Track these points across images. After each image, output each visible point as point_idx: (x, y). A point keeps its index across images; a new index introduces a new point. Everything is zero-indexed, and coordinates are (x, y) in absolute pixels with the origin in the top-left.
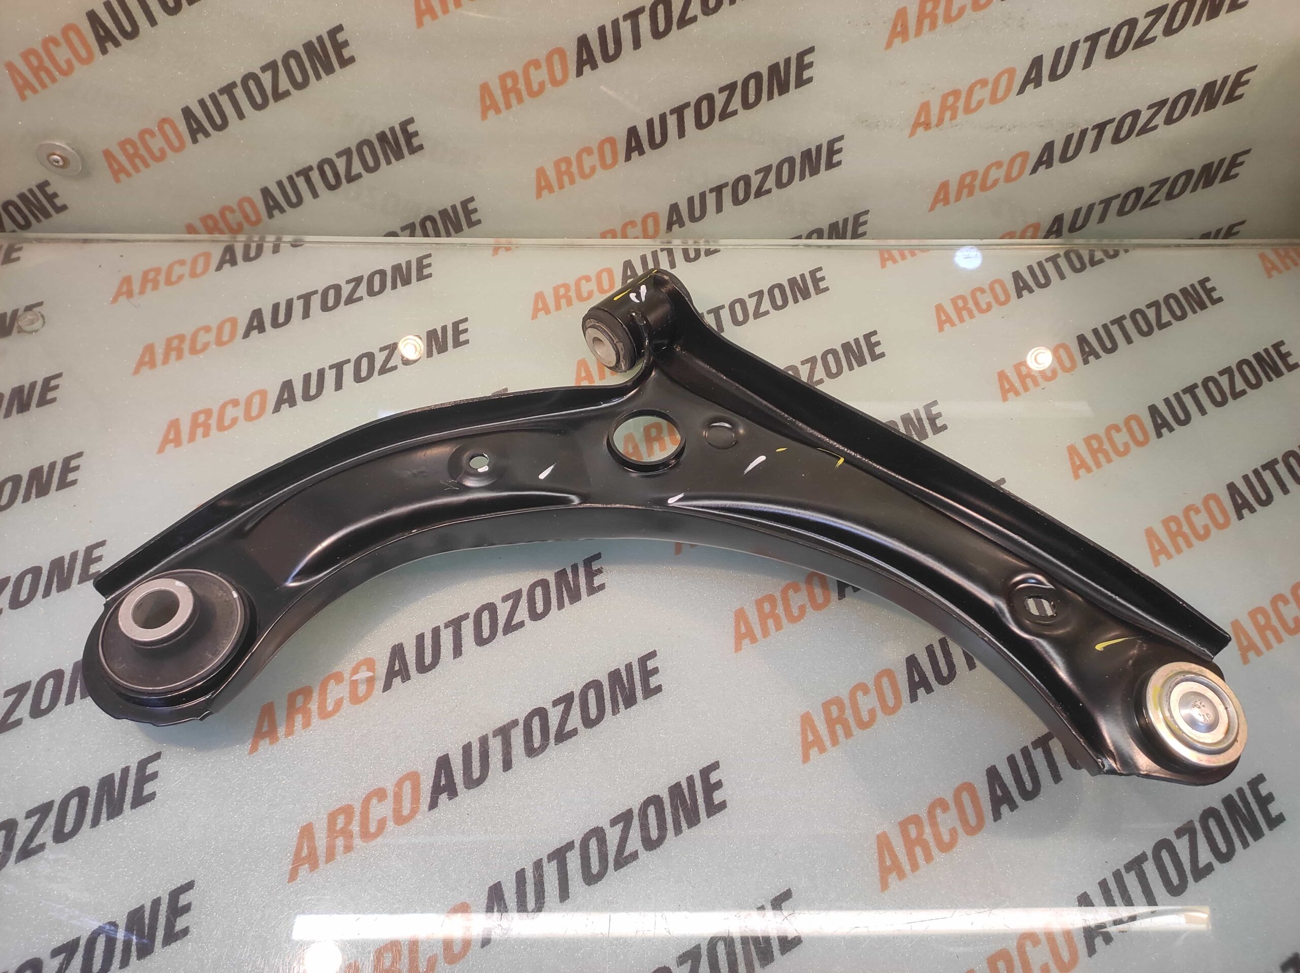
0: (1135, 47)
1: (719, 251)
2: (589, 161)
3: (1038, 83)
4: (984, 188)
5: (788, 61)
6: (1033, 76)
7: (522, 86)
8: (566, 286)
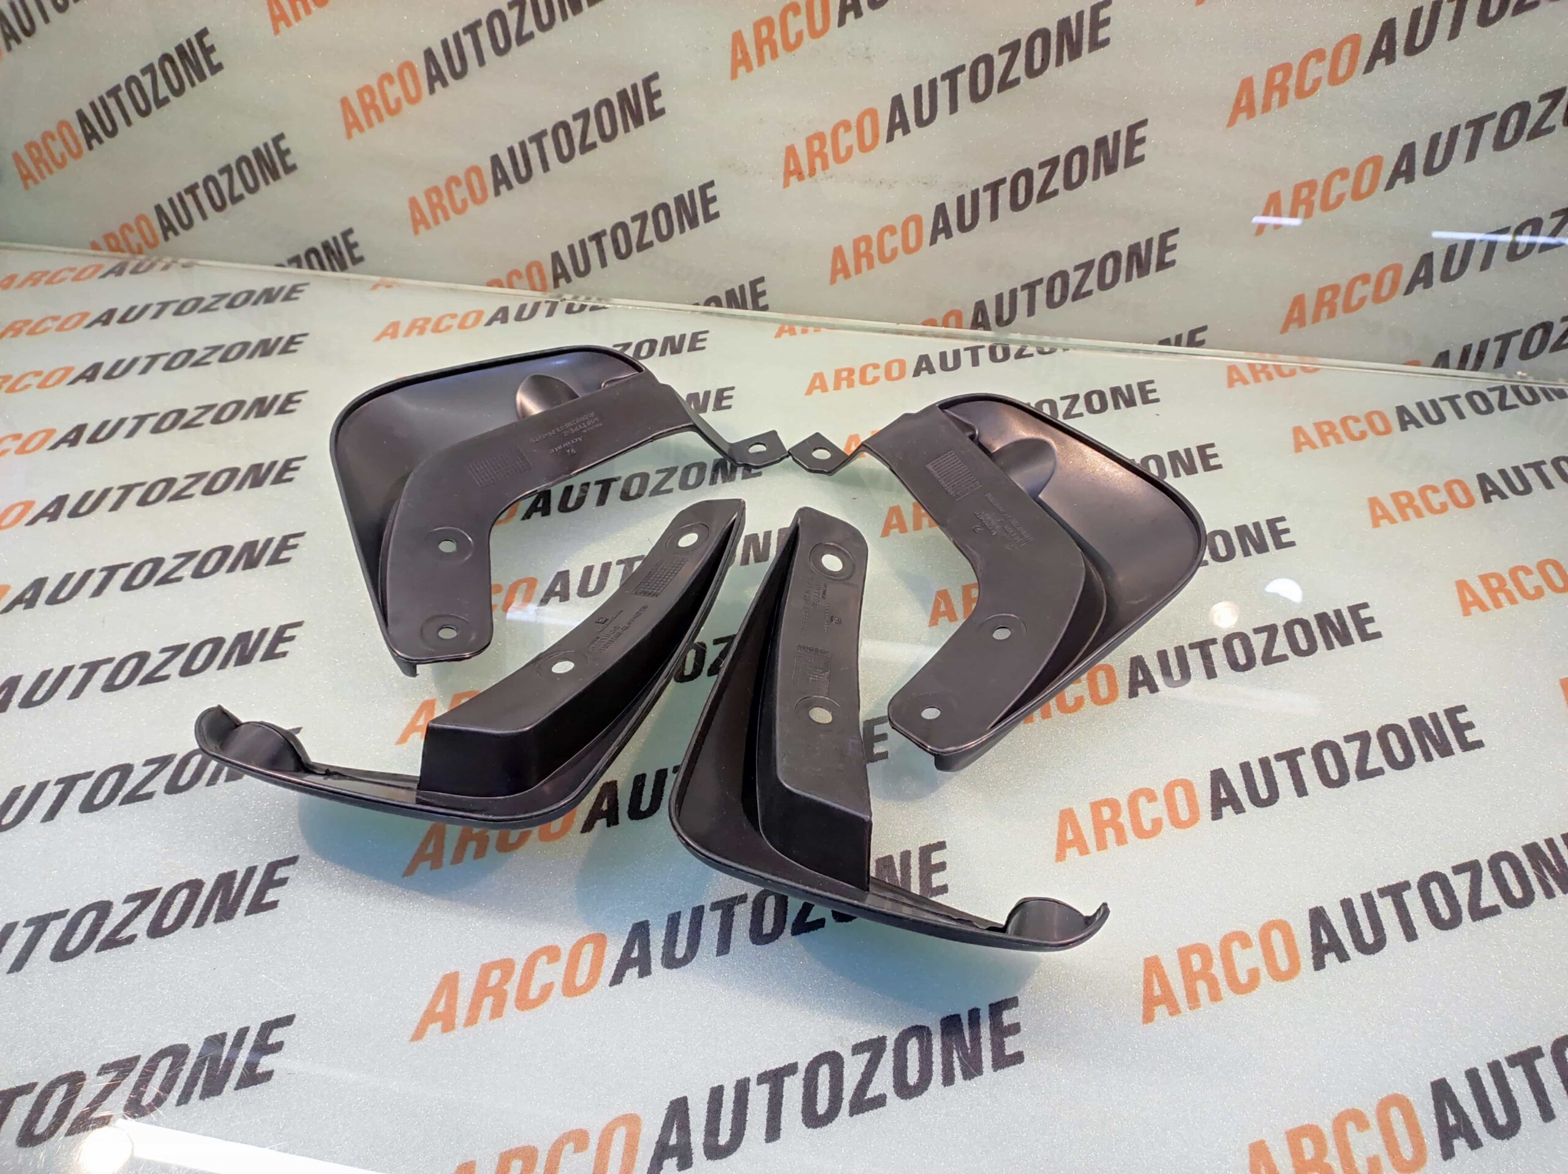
0: (999, 91)
1: (604, 308)
2: (461, 193)
3: (906, 131)
4: (884, 260)
5: (634, 88)
6: (897, 120)
7: (379, 102)
8: (427, 320)
